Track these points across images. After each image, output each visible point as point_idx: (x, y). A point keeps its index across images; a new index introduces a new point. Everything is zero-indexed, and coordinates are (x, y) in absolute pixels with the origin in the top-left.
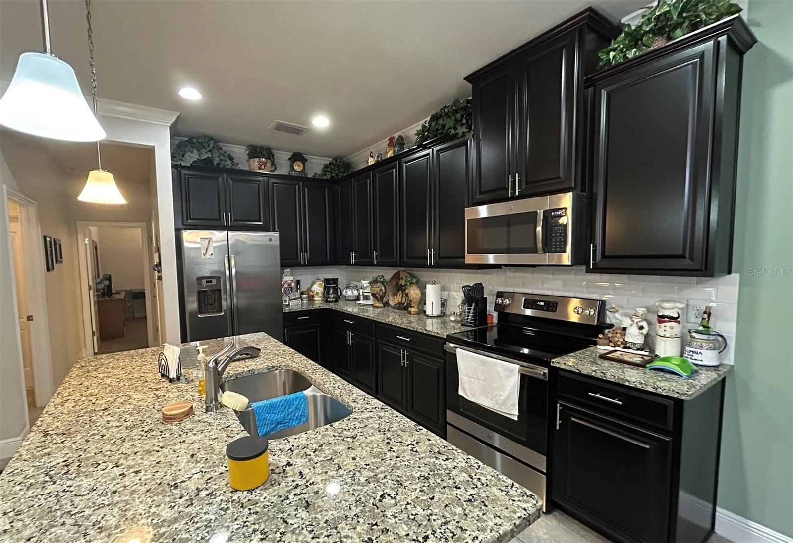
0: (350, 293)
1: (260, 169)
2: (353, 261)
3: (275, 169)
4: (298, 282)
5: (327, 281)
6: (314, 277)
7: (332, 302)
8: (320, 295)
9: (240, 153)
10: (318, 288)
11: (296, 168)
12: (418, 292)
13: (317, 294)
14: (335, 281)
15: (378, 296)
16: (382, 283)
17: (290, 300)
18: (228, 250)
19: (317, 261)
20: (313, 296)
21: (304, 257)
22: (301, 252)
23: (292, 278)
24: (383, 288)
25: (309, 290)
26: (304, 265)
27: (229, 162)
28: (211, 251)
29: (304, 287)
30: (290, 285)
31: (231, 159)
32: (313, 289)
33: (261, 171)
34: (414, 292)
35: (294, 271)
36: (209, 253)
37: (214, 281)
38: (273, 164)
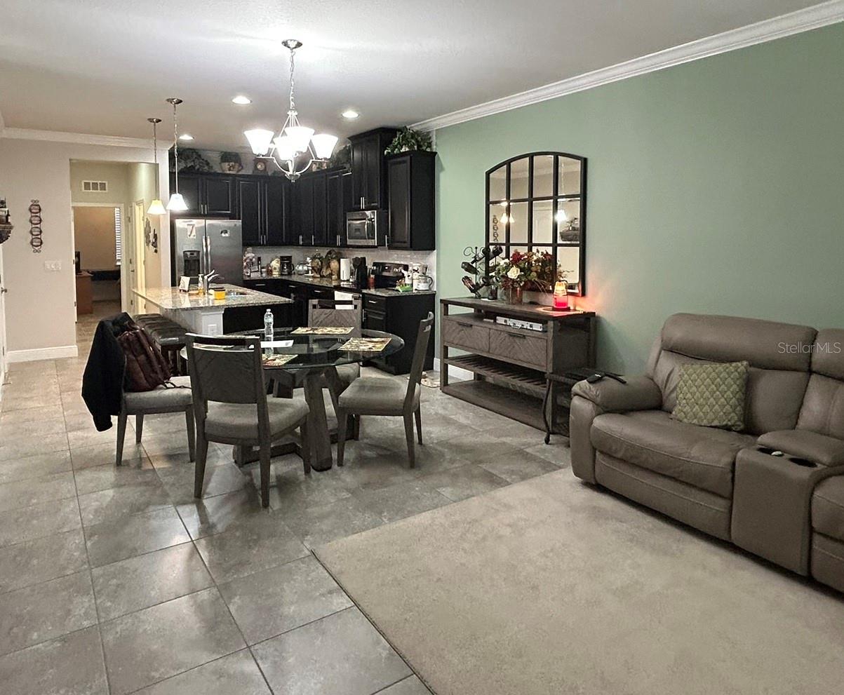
0: (300, 268)
1: (230, 170)
2: (301, 243)
3: (242, 168)
4: (259, 259)
5: (282, 258)
6: (272, 255)
7: (286, 275)
8: (278, 270)
9: (214, 158)
10: (275, 264)
11: (259, 167)
12: (336, 263)
13: (275, 269)
14: (289, 258)
15: (316, 268)
16: (319, 259)
17: (251, 272)
18: (205, 232)
19: (275, 241)
20: (271, 271)
21: (263, 239)
22: (261, 234)
23: (253, 255)
24: (320, 263)
25: (269, 265)
26: (263, 245)
27: (206, 168)
28: (194, 233)
29: (264, 263)
30: (251, 260)
31: (208, 164)
32: (272, 264)
33: (231, 172)
34: (334, 264)
35: (255, 249)
36: (192, 235)
37: (195, 254)
38: (240, 165)
